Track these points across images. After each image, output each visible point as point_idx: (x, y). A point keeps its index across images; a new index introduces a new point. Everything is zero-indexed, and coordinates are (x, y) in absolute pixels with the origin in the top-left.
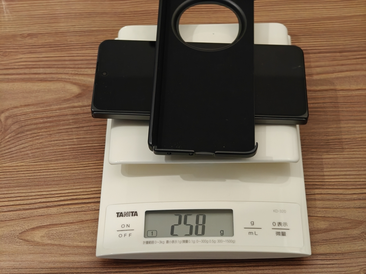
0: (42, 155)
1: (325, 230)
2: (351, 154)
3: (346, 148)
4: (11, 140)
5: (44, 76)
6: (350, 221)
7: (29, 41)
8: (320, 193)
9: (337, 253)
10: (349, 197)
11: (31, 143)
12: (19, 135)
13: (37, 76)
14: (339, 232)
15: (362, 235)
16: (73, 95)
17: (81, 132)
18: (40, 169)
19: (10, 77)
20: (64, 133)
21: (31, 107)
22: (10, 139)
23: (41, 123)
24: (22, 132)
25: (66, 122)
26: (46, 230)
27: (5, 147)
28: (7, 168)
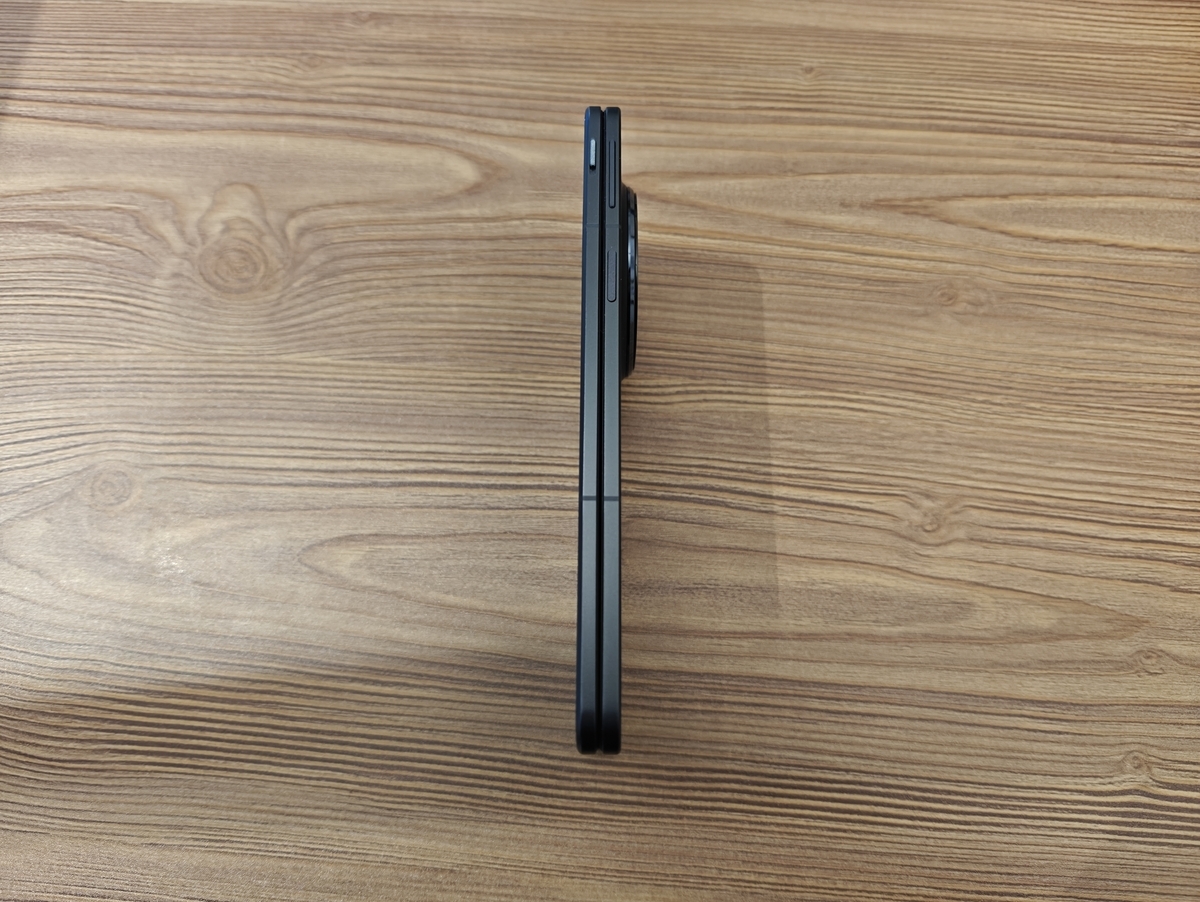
0: (373, 340)
1: (1049, 635)
2: (1125, 427)
3: (1113, 409)
4: (307, 293)
5: (397, 129)
6: (1111, 617)
7: (371, 32)
8: (1041, 527)
9: (1072, 704)
10: (1113, 547)
11: (350, 306)
12: (326, 282)
13: (381, 127)
14: (1080, 643)
15: (1137, 658)
16: (461, 187)
17: (470, 289)
18: (365, 378)
19: (319, 122)
20: (430, 288)
21: (360, 209)
22: (302, 290)
23: (379, 254)
24: (333, 275)
25: (438, 257)
26: (367, 548)
27: (289, 308)
28: (289, 367)
